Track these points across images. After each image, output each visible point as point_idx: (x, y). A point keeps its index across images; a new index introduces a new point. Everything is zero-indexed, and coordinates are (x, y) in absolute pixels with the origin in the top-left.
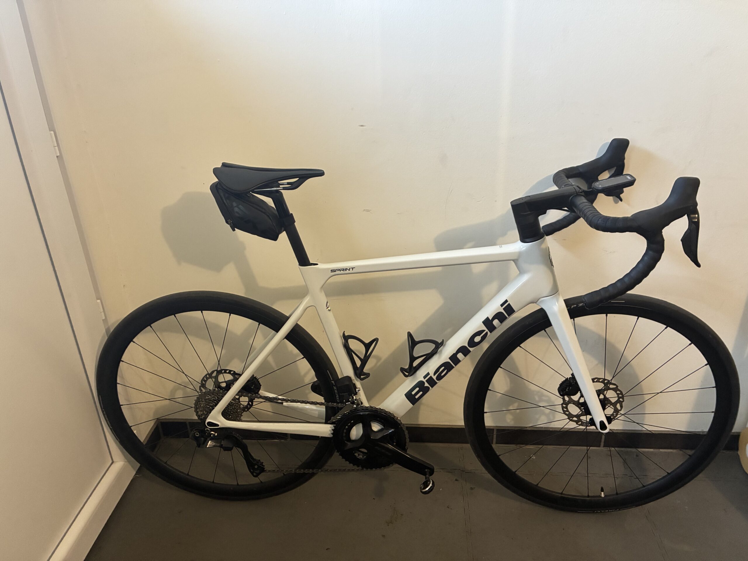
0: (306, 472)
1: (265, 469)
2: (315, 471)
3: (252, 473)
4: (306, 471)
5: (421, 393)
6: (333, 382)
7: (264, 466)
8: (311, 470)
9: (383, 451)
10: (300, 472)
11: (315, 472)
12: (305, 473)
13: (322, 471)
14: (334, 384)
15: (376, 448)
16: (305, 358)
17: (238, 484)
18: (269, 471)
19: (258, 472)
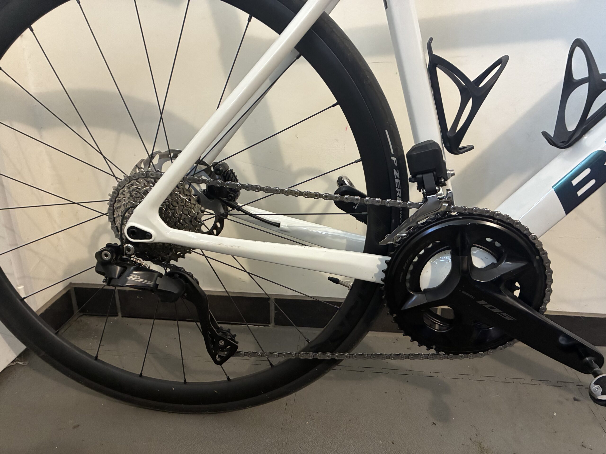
0: (319, 358)
1: (238, 350)
2: (337, 356)
3: (213, 357)
4: (320, 356)
5: (593, 182)
6: (394, 159)
7: (237, 343)
8: (329, 354)
9: (497, 310)
10: (305, 357)
11: (337, 358)
12: (316, 359)
13: (351, 356)
14: (396, 164)
15: (482, 302)
16: (339, 105)
17: (185, 381)
18: (246, 354)
19: (224, 354)
